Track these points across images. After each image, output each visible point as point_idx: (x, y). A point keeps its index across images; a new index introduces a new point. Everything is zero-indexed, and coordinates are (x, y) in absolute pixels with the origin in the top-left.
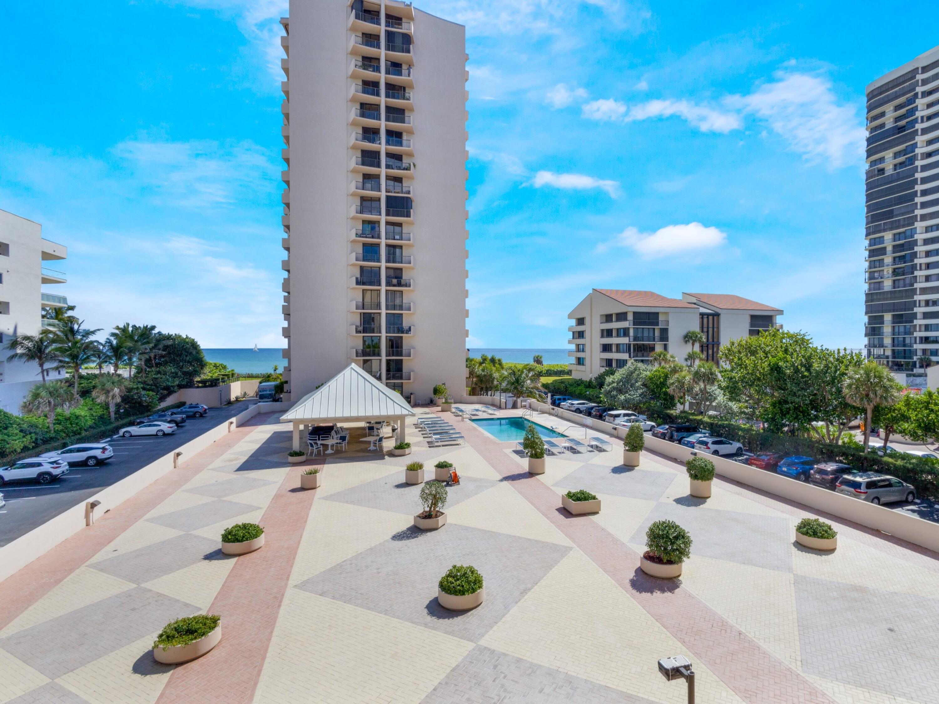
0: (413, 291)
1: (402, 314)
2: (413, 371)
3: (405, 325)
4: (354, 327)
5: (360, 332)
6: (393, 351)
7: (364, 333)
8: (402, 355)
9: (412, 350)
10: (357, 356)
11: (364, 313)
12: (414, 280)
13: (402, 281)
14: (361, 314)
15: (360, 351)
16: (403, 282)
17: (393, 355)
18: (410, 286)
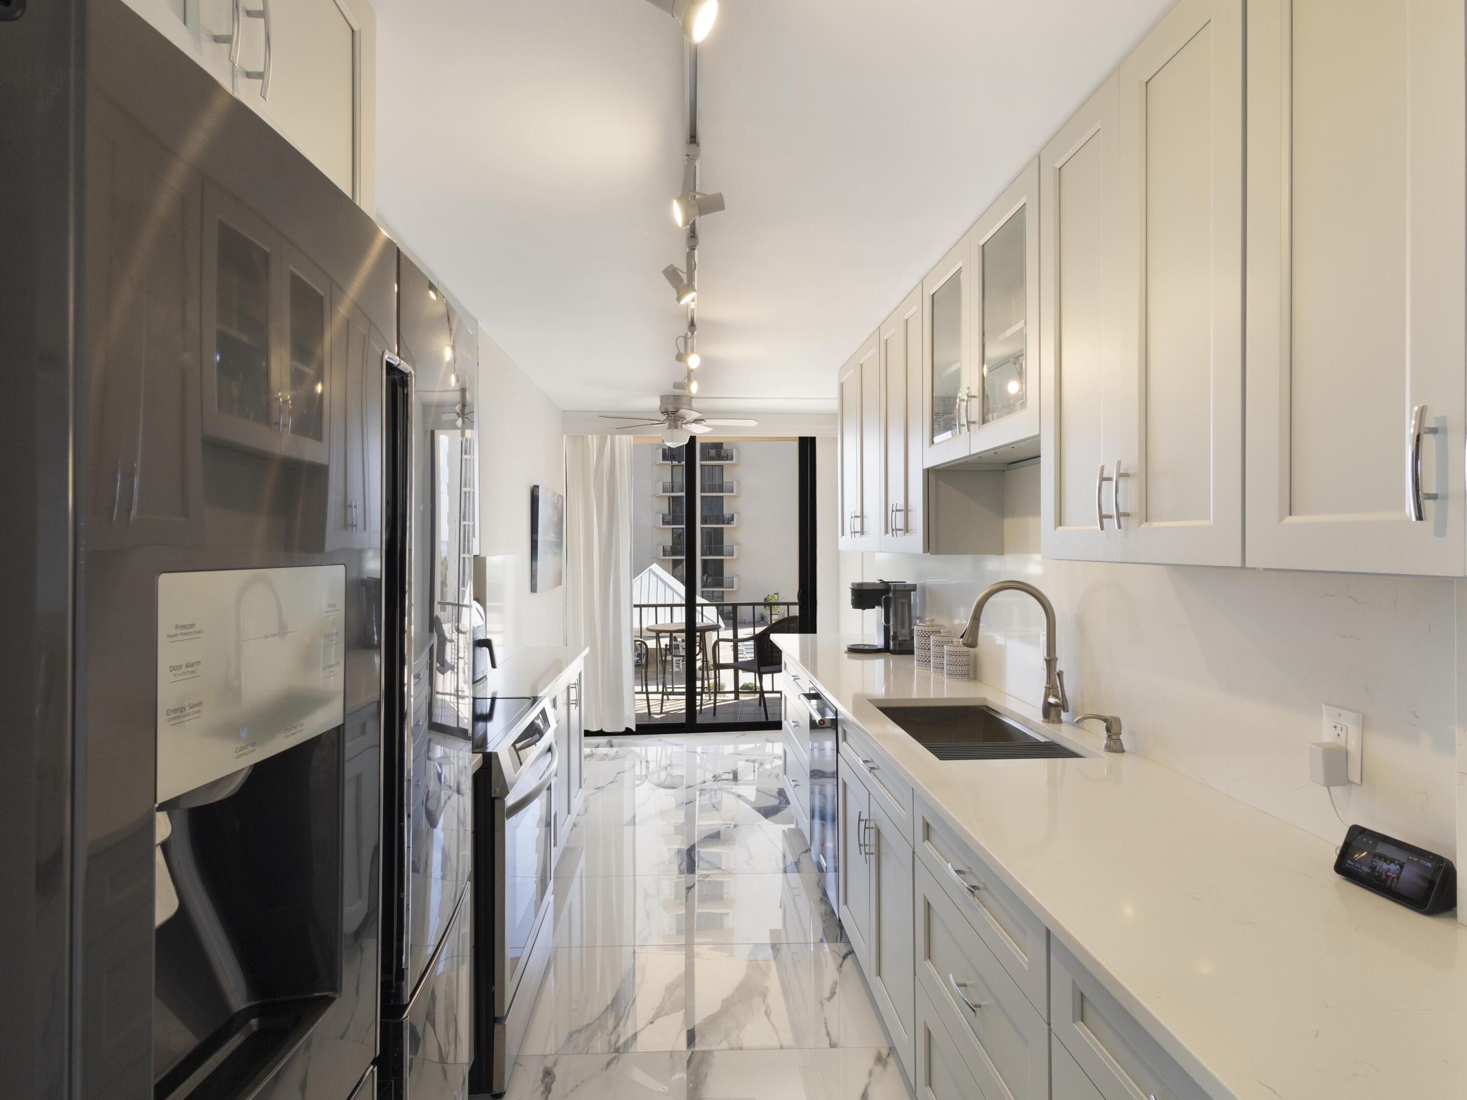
0: (736, 465)
1: (722, 497)
2: (737, 576)
3: (727, 512)
4: (661, 516)
5: (668, 523)
6: (710, 548)
7: (673, 524)
8: (722, 554)
9: (735, 547)
10: (664, 555)
11: (673, 497)
12: (737, 449)
13: (722, 451)
14: (669, 498)
15: (668, 549)
16: (723, 453)
17: (710, 554)
18: (732, 460)
